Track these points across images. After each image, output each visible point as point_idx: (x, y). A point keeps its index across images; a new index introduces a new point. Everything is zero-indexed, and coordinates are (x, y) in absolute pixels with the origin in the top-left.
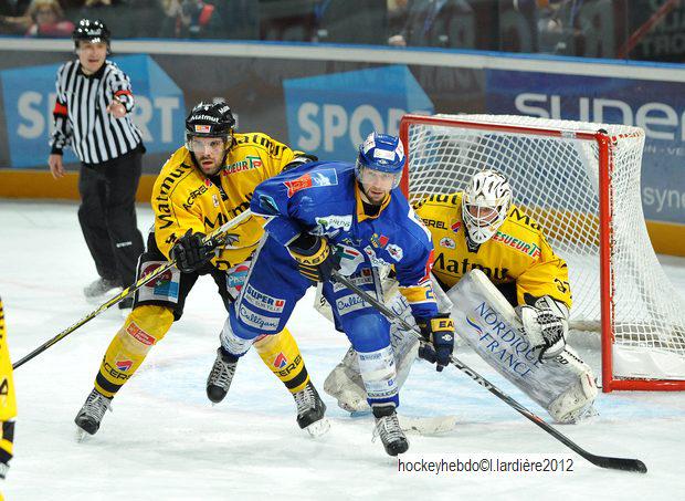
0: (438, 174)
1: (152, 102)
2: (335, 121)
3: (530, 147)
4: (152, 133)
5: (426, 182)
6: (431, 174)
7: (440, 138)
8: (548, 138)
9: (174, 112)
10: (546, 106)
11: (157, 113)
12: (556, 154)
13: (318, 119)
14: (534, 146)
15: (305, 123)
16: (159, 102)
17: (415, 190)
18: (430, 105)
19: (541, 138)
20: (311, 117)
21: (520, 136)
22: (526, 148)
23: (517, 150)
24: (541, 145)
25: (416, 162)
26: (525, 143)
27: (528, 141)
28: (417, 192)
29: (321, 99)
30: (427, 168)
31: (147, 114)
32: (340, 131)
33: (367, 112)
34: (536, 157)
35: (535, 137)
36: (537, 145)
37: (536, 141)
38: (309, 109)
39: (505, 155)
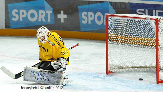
0: (115, 29)
1: (45, 12)
2: (91, 16)
3: (139, 22)
4: (45, 19)
5: (112, 31)
6: (113, 29)
7: (116, 20)
8: (143, 20)
9: (51, 14)
10: (144, 12)
11: (47, 14)
12: (145, 24)
13: (87, 16)
14: (140, 22)
15: (84, 17)
16: (47, 12)
17: (109, 33)
18: (115, 12)
19: (141, 20)
20: (85, 15)
21: (136, 19)
22: (138, 22)
23: (135, 23)
24: (142, 22)
25: (110, 26)
26: (137, 21)
27: (138, 21)
28: (110, 34)
29: (88, 11)
30: (112, 28)
31: (44, 15)
32: (92, 19)
33: (99, 14)
34: (140, 25)
35: (140, 20)
36: (141, 22)
37: (140, 21)
38: (84, 13)
39: (132, 24)
